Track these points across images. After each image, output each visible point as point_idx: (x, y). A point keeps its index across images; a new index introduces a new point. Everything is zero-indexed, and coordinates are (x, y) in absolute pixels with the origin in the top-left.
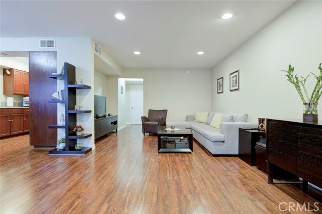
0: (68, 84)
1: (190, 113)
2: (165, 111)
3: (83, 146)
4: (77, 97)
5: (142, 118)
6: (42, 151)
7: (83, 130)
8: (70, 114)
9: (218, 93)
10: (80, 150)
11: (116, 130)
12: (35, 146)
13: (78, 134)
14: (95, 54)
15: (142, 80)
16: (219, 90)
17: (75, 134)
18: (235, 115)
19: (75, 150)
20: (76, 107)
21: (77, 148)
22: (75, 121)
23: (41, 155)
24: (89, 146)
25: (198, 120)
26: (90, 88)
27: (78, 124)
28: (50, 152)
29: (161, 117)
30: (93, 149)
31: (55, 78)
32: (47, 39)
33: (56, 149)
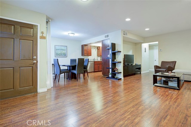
0: (112, 51)
3: (118, 77)
4: (116, 56)
5: (154, 66)
6: (105, 77)
7: (117, 70)
8: (113, 63)
10: (116, 78)
11: (140, 72)
12: (104, 75)
13: (116, 71)
14: (123, 36)
15: (157, 42)
17: (115, 71)
19: (115, 78)
20: (115, 60)
21: (115, 77)
22: (115, 66)
23: (104, 78)
24: (121, 78)
26: (120, 52)
27: (116, 67)
28: (107, 78)
29: (168, 66)
30: (122, 79)
31: (109, 49)
32: (106, 35)
33: (109, 77)
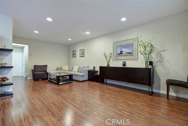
1: (59, 66)
2: (46, 66)
9: (73, 57)
16: (74, 56)
18: (85, 66)
25: (64, 69)
